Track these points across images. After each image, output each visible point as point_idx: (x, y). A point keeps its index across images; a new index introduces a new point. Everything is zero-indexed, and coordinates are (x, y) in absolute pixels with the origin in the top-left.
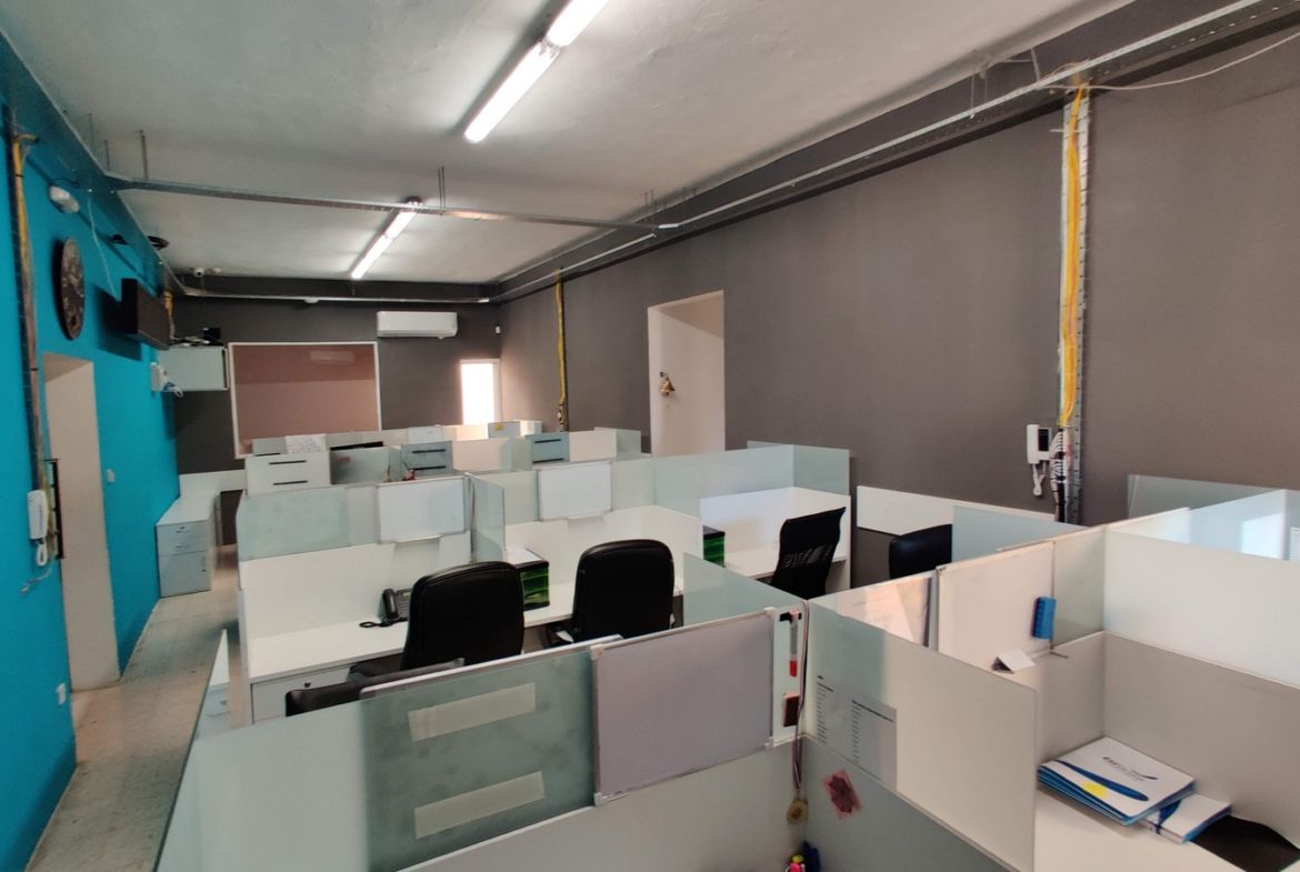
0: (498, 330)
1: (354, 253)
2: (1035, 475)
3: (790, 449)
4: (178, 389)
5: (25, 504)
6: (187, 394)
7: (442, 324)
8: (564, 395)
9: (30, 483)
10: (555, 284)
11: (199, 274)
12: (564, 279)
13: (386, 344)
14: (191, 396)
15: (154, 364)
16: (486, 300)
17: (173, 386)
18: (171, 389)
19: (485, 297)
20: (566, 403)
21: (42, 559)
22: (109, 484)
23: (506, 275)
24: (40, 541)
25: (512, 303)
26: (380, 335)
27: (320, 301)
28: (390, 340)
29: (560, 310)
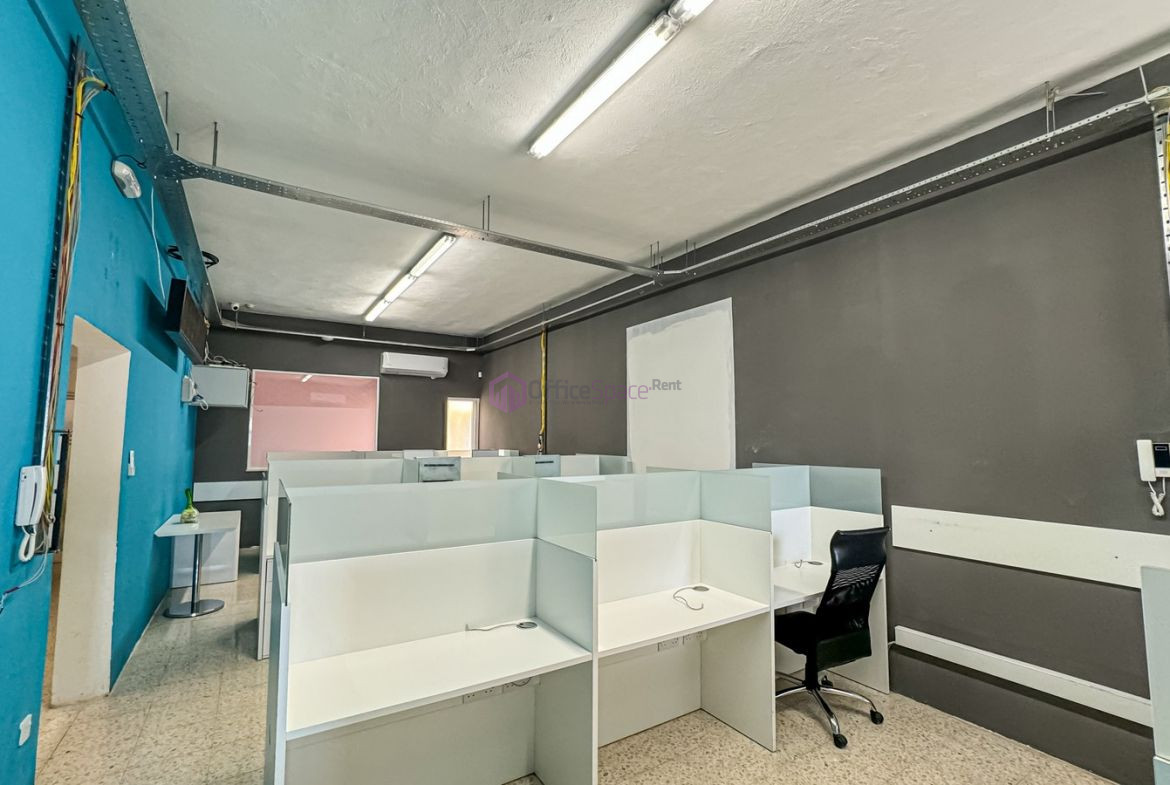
0: (480, 375)
1: (374, 295)
2: (1153, 495)
3: (804, 471)
4: (205, 402)
5: (17, 479)
6: (213, 409)
7: (435, 366)
8: (543, 426)
9: (29, 456)
10: (540, 334)
11: (236, 308)
12: (548, 330)
13: (385, 379)
14: (215, 410)
15: (186, 377)
16: (473, 349)
17: (202, 398)
18: (198, 402)
19: (470, 346)
20: (545, 434)
21: (26, 553)
22: (128, 477)
23: (492, 328)
24: (29, 529)
25: (494, 354)
26: (382, 371)
27: (335, 340)
28: (390, 377)
29: (544, 355)
